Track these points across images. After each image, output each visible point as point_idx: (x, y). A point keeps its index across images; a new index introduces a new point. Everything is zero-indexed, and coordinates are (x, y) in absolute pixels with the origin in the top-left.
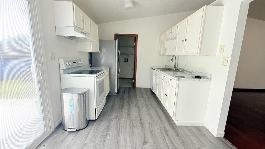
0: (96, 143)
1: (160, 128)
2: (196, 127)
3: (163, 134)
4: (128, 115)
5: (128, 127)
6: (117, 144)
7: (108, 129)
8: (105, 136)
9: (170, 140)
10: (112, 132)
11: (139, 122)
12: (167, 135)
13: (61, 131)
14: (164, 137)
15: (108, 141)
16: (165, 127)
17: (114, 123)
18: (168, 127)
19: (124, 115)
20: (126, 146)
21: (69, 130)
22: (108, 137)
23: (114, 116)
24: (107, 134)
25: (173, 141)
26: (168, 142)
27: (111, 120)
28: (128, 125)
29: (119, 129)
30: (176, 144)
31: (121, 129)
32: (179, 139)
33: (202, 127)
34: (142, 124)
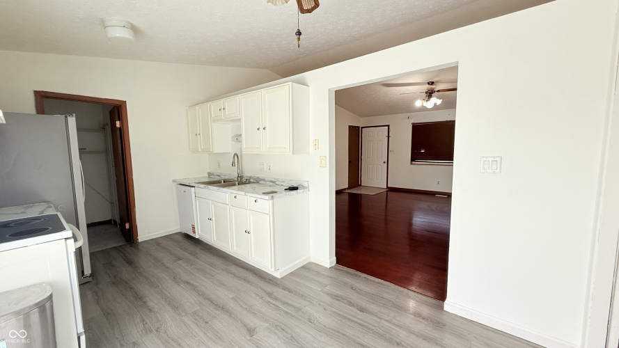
1: (258, 296)
2: (303, 267)
3: (269, 302)
4: (173, 309)
5: (197, 330)
9: (285, 303)
11: (212, 309)
12: (276, 299)
14: (274, 305)
16: (265, 291)
17: (151, 343)
18: (269, 288)
19: (166, 315)
23: (134, 330)
25: (290, 302)
26: (284, 309)
27: (135, 343)
28: (193, 326)
30: (295, 304)
32: (295, 294)
33: (309, 263)
34: (222, 308)
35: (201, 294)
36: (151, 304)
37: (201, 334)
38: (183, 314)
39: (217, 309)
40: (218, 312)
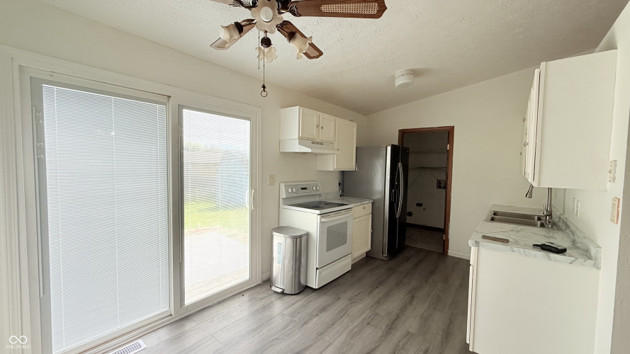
0: (295, 319)
4: (378, 302)
5: (358, 321)
6: (321, 334)
7: (323, 309)
8: (312, 316)
10: (327, 316)
11: (386, 323)
13: (267, 287)
15: (310, 325)
17: (341, 304)
19: (368, 301)
20: (331, 344)
21: (273, 288)
22: (315, 320)
23: (349, 294)
24: (317, 315)
27: (339, 298)
28: (362, 318)
29: (342, 317)
31: (343, 319)
34: (391, 328)
35: (403, 310)
36: (377, 291)
37: (355, 324)
38: (373, 308)
39: (387, 326)
40: (384, 327)
